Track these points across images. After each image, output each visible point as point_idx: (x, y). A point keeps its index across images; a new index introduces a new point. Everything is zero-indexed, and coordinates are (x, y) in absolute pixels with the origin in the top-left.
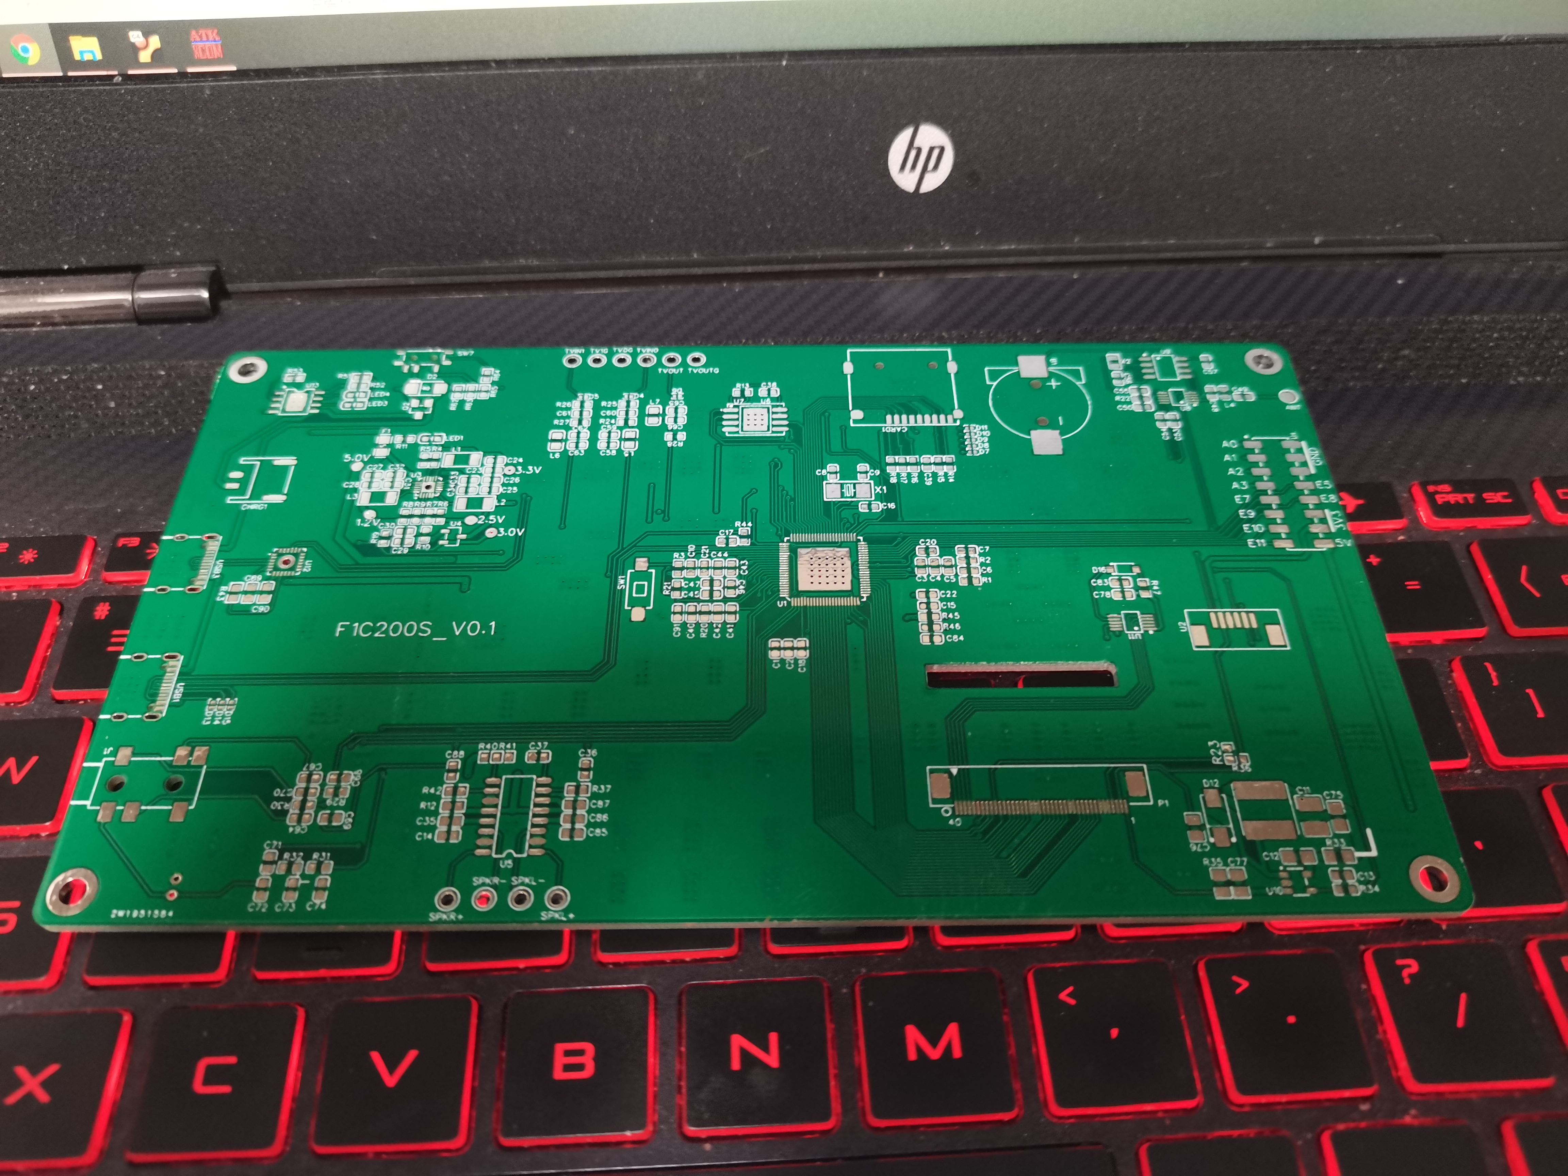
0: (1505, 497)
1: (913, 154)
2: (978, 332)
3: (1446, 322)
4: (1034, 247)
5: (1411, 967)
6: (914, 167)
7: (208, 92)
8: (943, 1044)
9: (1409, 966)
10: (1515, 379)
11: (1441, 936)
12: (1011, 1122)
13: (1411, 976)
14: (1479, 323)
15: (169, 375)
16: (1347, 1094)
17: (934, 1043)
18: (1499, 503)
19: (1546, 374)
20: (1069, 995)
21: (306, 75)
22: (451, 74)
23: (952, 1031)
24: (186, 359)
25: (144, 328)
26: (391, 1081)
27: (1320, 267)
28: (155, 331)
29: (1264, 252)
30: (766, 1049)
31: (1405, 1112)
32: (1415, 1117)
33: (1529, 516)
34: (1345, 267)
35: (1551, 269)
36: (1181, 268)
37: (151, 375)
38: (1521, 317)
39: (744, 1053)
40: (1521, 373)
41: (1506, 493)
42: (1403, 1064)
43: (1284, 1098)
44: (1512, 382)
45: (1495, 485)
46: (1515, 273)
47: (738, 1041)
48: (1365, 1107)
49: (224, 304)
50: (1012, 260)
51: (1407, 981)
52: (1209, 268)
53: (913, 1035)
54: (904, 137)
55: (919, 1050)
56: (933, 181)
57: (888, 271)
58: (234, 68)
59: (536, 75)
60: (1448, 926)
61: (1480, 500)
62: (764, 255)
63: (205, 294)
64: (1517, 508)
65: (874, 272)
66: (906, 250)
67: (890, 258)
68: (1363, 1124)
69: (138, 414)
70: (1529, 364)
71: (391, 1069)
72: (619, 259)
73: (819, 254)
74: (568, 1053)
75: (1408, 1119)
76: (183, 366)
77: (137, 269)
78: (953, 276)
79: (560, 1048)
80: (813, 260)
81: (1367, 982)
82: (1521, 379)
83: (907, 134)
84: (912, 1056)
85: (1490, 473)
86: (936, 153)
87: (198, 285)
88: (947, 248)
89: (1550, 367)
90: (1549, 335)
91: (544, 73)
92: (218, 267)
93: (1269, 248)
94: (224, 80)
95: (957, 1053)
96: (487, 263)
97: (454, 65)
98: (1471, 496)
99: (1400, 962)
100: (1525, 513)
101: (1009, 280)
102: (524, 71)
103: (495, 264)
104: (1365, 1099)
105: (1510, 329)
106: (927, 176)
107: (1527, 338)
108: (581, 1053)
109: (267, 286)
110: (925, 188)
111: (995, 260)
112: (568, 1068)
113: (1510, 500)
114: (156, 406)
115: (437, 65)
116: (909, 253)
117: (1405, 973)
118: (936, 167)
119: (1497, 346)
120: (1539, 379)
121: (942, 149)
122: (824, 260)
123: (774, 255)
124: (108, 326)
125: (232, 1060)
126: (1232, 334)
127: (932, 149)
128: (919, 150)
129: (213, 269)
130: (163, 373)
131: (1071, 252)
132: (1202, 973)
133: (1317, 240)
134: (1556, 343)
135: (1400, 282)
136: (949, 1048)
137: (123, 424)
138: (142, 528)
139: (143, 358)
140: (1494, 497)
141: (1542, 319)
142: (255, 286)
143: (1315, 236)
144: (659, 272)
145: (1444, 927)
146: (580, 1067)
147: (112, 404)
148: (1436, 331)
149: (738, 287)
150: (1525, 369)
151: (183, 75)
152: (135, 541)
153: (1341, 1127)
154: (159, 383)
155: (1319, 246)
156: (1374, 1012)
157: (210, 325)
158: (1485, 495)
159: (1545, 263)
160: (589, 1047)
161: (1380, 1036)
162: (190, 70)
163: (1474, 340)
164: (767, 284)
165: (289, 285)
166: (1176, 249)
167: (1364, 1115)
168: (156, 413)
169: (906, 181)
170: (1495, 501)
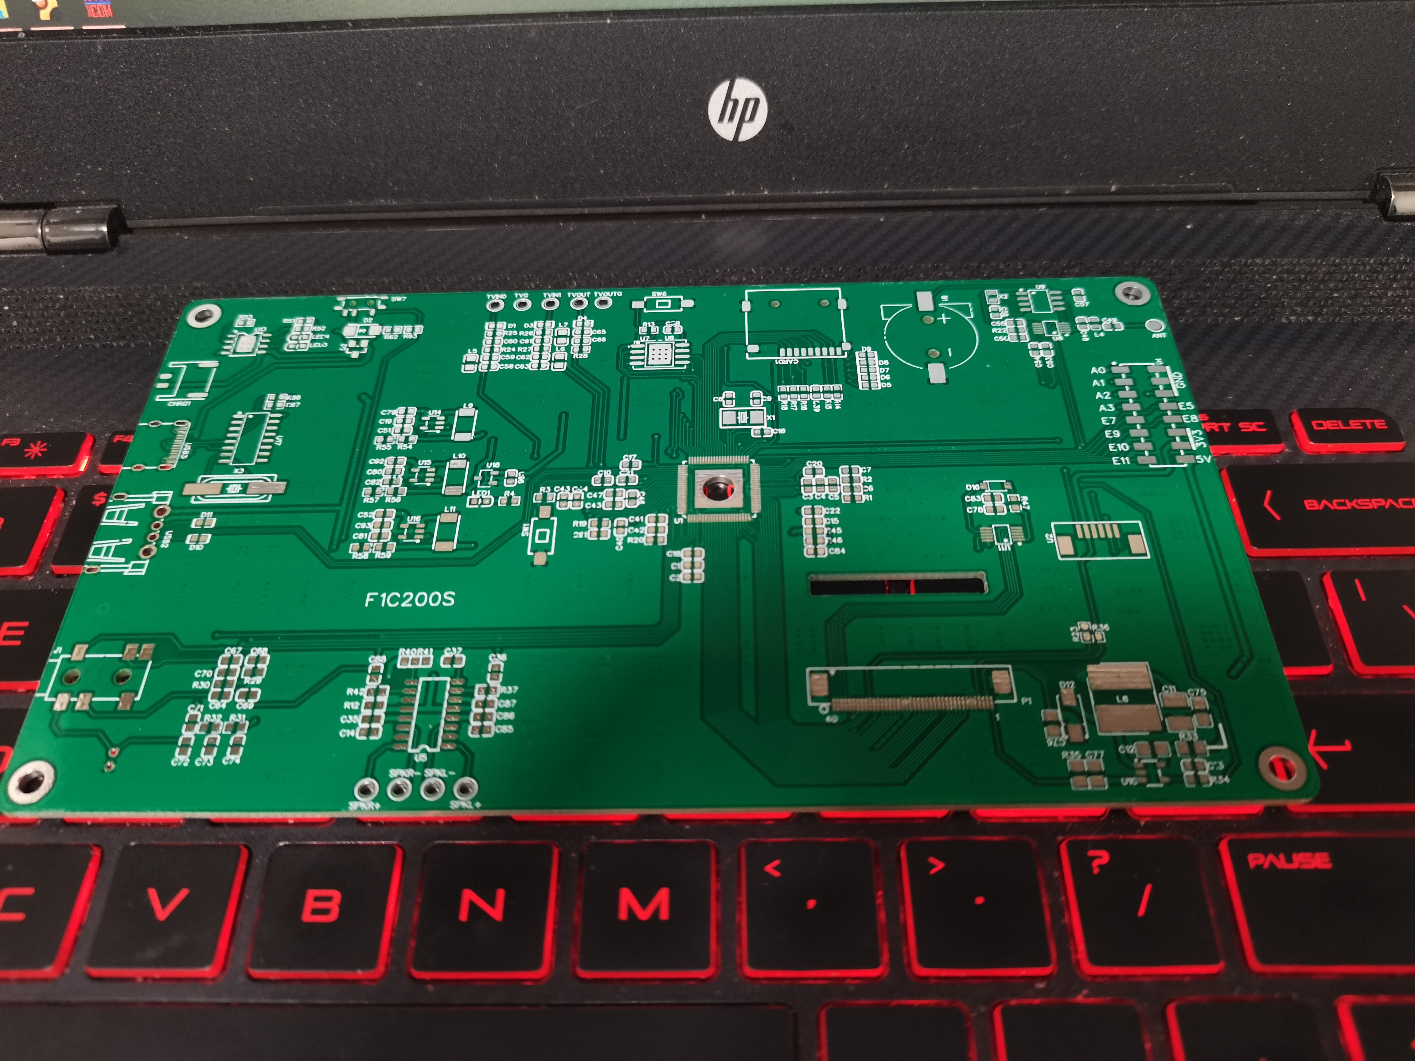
0: (1259, 426)
1: (731, 105)
2: (784, 269)
3: (1228, 264)
4: (847, 192)
5: (1102, 857)
6: (731, 118)
7: (100, 48)
8: (652, 907)
9: (1100, 857)
10: (1287, 318)
11: (1139, 831)
12: (707, 979)
13: (1100, 866)
14: (1261, 265)
15: (67, 299)
16: (1024, 972)
17: (644, 904)
18: (1254, 432)
19: (1316, 315)
20: (776, 868)
21: (186, 34)
22: (311, 32)
23: (663, 896)
24: (83, 285)
25: (51, 257)
26: (162, 914)
27: (1114, 212)
28: (61, 262)
29: (1062, 199)
30: (492, 904)
31: (1078, 992)
32: (1086, 996)
33: (1282, 445)
34: (1138, 213)
35: (1337, 217)
36: (982, 212)
37: (51, 298)
38: (1302, 261)
39: (472, 905)
40: (1294, 313)
41: (1262, 423)
42: (1082, 947)
43: (963, 973)
44: (1284, 320)
45: (1251, 416)
46: (1302, 221)
47: (468, 896)
48: (1041, 985)
49: (123, 238)
50: (826, 204)
51: (1096, 871)
52: (1007, 213)
53: (626, 897)
54: (722, 90)
55: (631, 912)
56: (750, 131)
57: (710, 214)
58: (124, 27)
59: (387, 34)
60: (1146, 822)
61: (1235, 429)
62: (598, 198)
63: (105, 229)
64: (1271, 436)
65: (697, 214)
66: (728, 194)
67: (714, 201)
68: (1037, 1001)
69: (35, 332)
70: (1301, 305)
71: (164, 904)
72: (468, 201)
73: (648, 198)
74: (317, 899)
75: (1080, 998)
76: (80, 291)
77: (49, 206)
78: (771, 218)
79: (312, 893)
80: (644, 203)
81: (1060, 868)
82: (1293, 318)
83: (724, 86)
84: (623, 915)
85: (1248, 405)
86: (752, 104)
87: (99, 221)
88: (766, 193)
89: (1322, 307)
90: (1327, 278)
91: (393, 31)
92: (118, 205)
93: (1068, 195)
94: (115, 38)
95: (664, 915)
96: (351, 203)
97: (315, 25)
98: (1226, 426)
99: (1091, 853)
100: (1278, 441)
101: (820, 222)
102: (376, 29)
103: (358, 204)
104: (1042, 978)
105: (1288, 272)
106: (745, 126)
107: (1305, 280)
108: (329, 899)
109: (163, 222)
110: (744, 137)
111: (811, 205)
112: (315, 912)
113: (1264, 430)
114: (52, 326)
115: (301, 26)
116: (731, 196)
117: (1096, 863)
118: (752, 118)
119: (1275, 287)
120: (1310, 318)
121: (757, 101)
122: (654, 203)
123: (608, 198)
124: (22, 255)
125: (29, 891)
126: (1021, 273)
127: (747, 101)
128: (736, 102)
129: (115, 206)
130: (62, 297)
131: (881, 198)
132: (903, 854)
133: (1113, 188)
134: (1332, 285)
135: (1189, 227)
136: (657, 912)
137: (22, 340)
138: (26, 430)
139: (47, 284)
140: (1247, 427)
141: (1321, 263)
142: (151, 223)
143: (1112, 184)
144: (504, 212)
145: (1142, 823)
146: (326, 912)
147: (15, 323)
148: (1218, 273)
149: (572, 227)
150: (1299, 309)
151: (79, 32)
152: (17, 442)
153: (1014, 1002)
154: (57, 305)
155: (1116, 193)
156: (1063, 898)
157: (107, 256)
158: (1241, 425)
159: (1331, 212)
160: (336, 895)
161: (1065, 921)
162: (84, 28)
163: (1252, 281)
164: (599, 224)
165: (180, 222)
166: (979, 196)
167: (1038, 993)
168: (51, 331)
169: (726, 131)
170: (1251, 430)
